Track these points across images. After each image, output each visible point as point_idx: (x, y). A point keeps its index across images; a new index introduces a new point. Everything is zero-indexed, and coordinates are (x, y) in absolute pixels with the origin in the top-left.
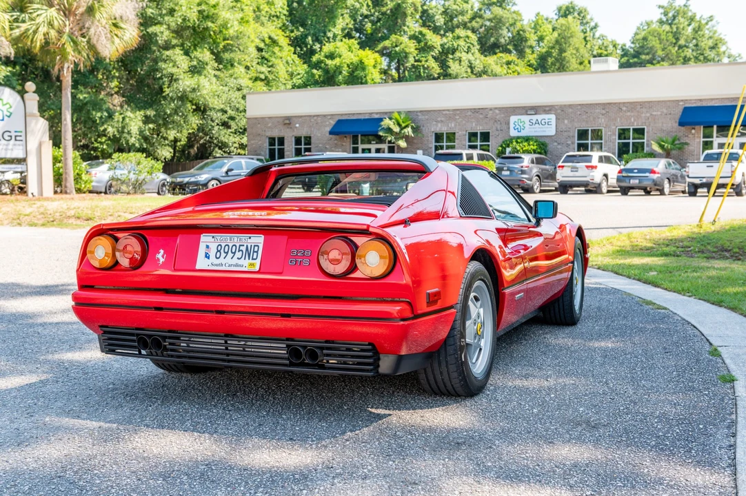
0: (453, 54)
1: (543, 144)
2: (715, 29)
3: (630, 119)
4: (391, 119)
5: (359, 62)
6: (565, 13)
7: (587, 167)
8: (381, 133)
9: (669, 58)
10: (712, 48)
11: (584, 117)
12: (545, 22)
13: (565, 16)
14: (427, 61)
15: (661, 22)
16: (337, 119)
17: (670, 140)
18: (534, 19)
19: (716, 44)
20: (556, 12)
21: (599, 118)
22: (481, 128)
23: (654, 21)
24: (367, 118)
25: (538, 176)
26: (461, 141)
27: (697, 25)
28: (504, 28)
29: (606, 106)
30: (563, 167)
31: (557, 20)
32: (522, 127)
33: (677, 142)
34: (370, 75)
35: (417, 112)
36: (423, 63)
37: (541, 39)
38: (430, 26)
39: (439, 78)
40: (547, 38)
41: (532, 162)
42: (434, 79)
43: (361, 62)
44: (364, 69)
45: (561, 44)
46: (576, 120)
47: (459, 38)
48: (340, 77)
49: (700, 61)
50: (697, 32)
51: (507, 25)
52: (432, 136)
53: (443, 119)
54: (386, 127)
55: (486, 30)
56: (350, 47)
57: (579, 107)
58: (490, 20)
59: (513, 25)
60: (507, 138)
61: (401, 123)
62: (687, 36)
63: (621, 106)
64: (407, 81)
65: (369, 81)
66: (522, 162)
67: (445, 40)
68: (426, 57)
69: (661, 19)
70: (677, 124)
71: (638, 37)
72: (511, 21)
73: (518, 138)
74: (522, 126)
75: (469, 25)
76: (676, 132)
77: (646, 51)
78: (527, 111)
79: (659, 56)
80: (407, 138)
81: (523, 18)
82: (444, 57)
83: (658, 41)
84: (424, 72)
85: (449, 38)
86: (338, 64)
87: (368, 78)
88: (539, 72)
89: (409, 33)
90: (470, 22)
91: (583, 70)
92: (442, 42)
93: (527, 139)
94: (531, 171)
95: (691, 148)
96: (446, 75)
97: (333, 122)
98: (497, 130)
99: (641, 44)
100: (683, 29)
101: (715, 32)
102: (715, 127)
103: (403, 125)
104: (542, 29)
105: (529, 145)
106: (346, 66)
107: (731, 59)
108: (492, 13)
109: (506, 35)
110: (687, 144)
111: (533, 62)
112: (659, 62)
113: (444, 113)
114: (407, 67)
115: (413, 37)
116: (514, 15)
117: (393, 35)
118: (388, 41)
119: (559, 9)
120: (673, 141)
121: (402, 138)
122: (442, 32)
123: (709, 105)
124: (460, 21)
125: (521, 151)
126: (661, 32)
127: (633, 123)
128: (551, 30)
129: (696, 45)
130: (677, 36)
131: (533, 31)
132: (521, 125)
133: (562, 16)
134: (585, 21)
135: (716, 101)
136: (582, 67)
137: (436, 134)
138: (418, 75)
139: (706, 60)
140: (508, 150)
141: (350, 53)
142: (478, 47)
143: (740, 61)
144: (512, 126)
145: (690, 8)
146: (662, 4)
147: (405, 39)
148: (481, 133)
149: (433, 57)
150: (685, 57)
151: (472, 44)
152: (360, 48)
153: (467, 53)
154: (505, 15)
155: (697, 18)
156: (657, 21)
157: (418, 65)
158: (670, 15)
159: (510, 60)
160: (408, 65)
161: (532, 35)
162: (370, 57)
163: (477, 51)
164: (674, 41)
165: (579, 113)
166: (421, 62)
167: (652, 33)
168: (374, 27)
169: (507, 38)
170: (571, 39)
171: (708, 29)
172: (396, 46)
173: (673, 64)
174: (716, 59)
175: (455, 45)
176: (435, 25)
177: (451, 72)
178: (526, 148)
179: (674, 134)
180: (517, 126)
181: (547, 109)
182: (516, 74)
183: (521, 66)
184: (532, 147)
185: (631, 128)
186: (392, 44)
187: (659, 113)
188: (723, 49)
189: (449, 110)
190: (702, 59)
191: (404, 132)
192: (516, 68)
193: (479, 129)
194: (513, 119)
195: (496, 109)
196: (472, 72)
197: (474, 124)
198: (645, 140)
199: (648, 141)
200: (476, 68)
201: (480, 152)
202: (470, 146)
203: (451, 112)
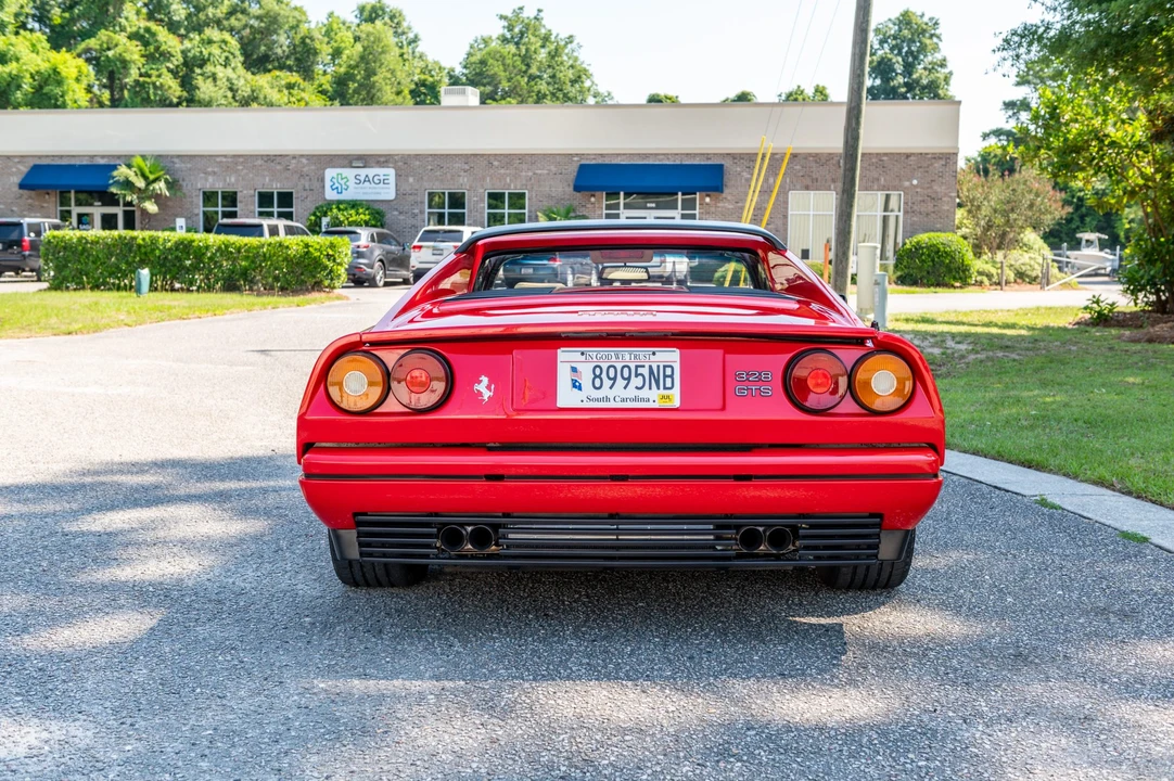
0: (201, 67)
1: (378, 213)
2: (575, 54)
3: (505, 179)
4: (129, 166)
5: (51, 72)
6: (370, 15)
8: (114, 190)
9: (517, 93)
10: (573, 82)
11: (438, 173)
12: (341, 25)
13: (371, 20)
14: (159, 76)
15: (505, 40)
16: (32, 164)
17: (562, 211)
18: (326, 22)
19: (579, 77)
20: (356, 13)
21: (459, 176)
22: (278, 185)
23: (494, 38)
24: (85, 163)
25: (381, 260)
26: (246, 205)
27: (553, 47)
28: (281, 32)
29: (470, 159)
30: (420, 247)
31: (358, 25)
32: (344, 187)
33: (572, 214)
34: (71, 93)
35: (172, 156)
36: (154, 79)
37: (337, 53)
38: (161, 20)
39: (178, 104)
40: (347, 52)
41: (373, 240)
42: (171, 105)
43: (55, 70)
44: (59, 83)
45: (369, 60)
46: (425, 178)
47: (210, 42)
48: (19, 94)
49: (558, 99)
50: (553, 57)
51: (286, 27)
52: (198, 195)
53: (216, 169)
54: (122, 179)
55: (251, 33)
56: (33, 45)
57: (430, 159)
58: (259, 18)
59: (295, 28)
60: (322, 203)
61: (148, 174)
62: (541, 62)
63: (492, 159)
64: (126, 106)
65: (69, 102)
66: (359, 240)
67: (187, 44)
68: (158, 70)
69: (503, 36)
70: (571, 188)
71: (473, 59)
72: (292, 22)
73: (339, 202)
74: (342, 184)
75: (225, 23)
76: (569, 199)
77: (485, 81)
78: (351, 162)
79: (503, 90)
80: (158, 198)
81: (310, 19)
82: (188, 71)
83: (501, 67)
84: (155, 94)
85: (196, 42)
86: (14, 72)
87: (68, 98)
88: (337, 103)
89: (129, 29)
90: (228, 19)
91: (401, 104)
92: (183, 48)
93: (354, 205)
94: (372, 252)
96: (191, 101)
97: (24, 169)
98: (305, 190)
99: (478, 71)
100: (535, 52)
101: (576, 59)
102: (622, 194)
103: (152, 177)
104: (338, 38)
105: (357, 213)
106: (28, 76)
107: (599, 99)
108: (261, 7)
109: (282, 43)
110: (584, 217)
111: (327, 87)
112: (503, 98)
113: (218, 159)
114: (126, 84)
115: (132, 37)
116: (296, 14)
117: (103, 31)
118: (93, 39)
119: (362, 9)
120: (568, 213)
121: (149, 198)
122: (182, 31)
123: (613, 162)
124: (211, 15)
125: (346, 222)
126: (506, 54)
127: (509, 185)
128: (352, 41)
129: (553, 77)
130: (526, 59)
131: (326, 39)
132: (342, 182)
133: (366, 21)
134: (400, 31)
135: (624, 157)
136: (400, 99)
137: (204, 193)
138: (145, 97)
139: (567, 98)
140: (325, 221)
141: (34, 55)
142: (241, 59)
143: (610, 102)
144: (328, 184)
145: (544, 22)
146: (504, 14)
147: (122, 38)
148: (279, 193)
149: (169, 70)
150: (539, 92)
151: (232, 54)
152: (51, 48)
153: (225, 66)
154: (282, 12)
155: (553, 38)
156: (498, 38)
157: (145, 82)
158: (517, 30)
159: (293, 81)
160: (129, 80)
161: (324, 46)
162: (70, 64)
163: (239, 65)
164: (524, 68)
165: (430, 167)
166: (150, 76)
167: (493, 55)
168: (67, 15)
169: (285, 48)
170: (383, 56)
171: (567, 54)
172: (109, 49)
173: (522, 102)
174: (579, 98)
175: (205, 53)
176: (170, 19)
177: (202, 96)
178: (354, 218)
179: (567, 203)
180: (337, 185)
181: (382, 159)
182: (303, 103)
183: (309, 93)
184: (362, 216)
185: (507, 192)
186: (101, 45)
187: (546, 172)
188: (587, 84)
189: (225, 156)
190: (561, 96)
191: (154, 189)
192: (303, 95)
193: (276, 187)
194: (330, 173)
195: (302, 156)
196: (234, 97)
197: (267, 179)
198: (526, 211)
199: (530, 211)
200: (240, 92)
201: (289, 223)
202: (261, 214)
203: (230, 160)
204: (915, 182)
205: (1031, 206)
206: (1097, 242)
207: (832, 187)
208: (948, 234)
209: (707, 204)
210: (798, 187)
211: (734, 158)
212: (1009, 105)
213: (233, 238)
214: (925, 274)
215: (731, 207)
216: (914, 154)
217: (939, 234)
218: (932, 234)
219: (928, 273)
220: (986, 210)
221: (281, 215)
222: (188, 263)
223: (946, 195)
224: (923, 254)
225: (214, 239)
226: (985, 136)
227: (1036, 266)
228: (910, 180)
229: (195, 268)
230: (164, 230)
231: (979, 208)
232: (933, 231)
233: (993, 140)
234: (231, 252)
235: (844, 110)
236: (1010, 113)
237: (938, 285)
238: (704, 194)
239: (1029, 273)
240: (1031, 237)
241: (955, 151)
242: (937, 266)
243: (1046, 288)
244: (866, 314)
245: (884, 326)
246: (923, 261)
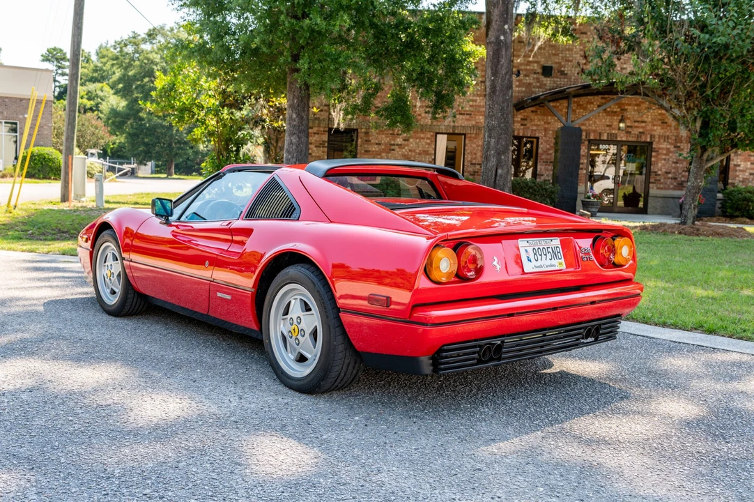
204: (26, 116)
206: (96, 154)
208: (48, 148)
214: (37, 171)
216: (25, 99)
217: (44, 148)
218: (39, 148)
223: (46, 125)
224: (35, 159)
228: (23, 114)
232: (38, 146)
237: (45, 178)
241: (51, 100)
242: (44, 167)
244: (81, 198)
245: (102, 205)
246: (36, 164)
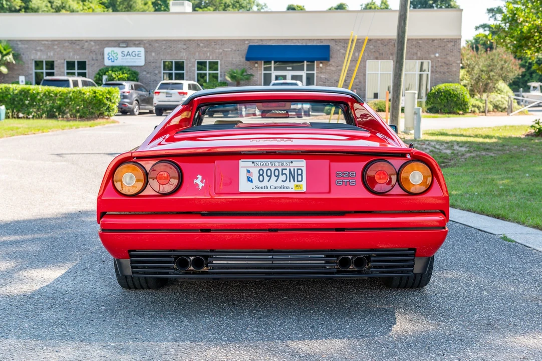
1: (135, 73)
3: (207, 54)
7: (180, 93)
9: (213, 5)
11: (169, 50)
17: (239, 72)
21: (181, 52)
22: (78, 57)
25: (137, 100)
26: (60, 69)
29: (187, 42)
30: (159, 93)
32: (115, 58)
33: (245, 74)
35: (17, 41)
39: (20, 11)
41: (132, 89)
42: (15, 11)
46: (161, 53)
49: (236, 7)
52: (32, 63)
53: (42, 48)
57: (164, 42)
60: (102, 67)
61: (3, 50)
63: (199, 42)
66: (124, 88)
70: (244, 59)
73: (113, 67)
74: (114, 57)
76: (243, 65)
78: (119, 44)
79: (205, 3)
80: (8, 65)
84: (7, 4)
88: (110, 10)
91: (147, 10)
93: (121, 69)
94: (131, 95)
95: (255, 78)
96: (27, 9)
98: (93, 60)
102: (273, 62)
103: (5, 53)
105: (123, 73)
107: (260, 7)
110: (252, 75)
112: (205, 7)
113: (42, 43)
120: (243, 72)
121: (3, 65)
123: (267, 44)
125: (117, 78)
127: (209, 57)
132: (114, 55)
135: (274, 41)
136: (146, 7)
137: (36, 62)
139: (241, 7)
140: (105, 77)
143: (265, 10)
144: (106, 56)
148: (78, 62)
150: (226, 4)
165: (164, 47)
173: (216, 9)
174: (248, 7)
177: (33, 6)
178: (121, 76)
179: (242, 67)
180: (111, 57)
181: (137, 42)
182: (91, 10)
184: (126, 75)
185: (208, 61)
187: (230, 50)
189: (47, 41)
190: (238, 6)
191: (6, 60)
192: (91, 5)
193: (76, 59)
194: (107, 50)
195: (91, 41)
196: (51, 7)
197: (71, 54)
198: (219, 72)
199: (221, 72)
200: (55, 3)
201: (84, 79)
202: (68, 74)
203: (50, 43)
204: (437, 55)
205: (502, 69)
206: (539, 88)
207: (391, 58)
208: (456, 84)
209: (321, 68)
210: (372, 58)
211: (336, 42)
212: (490, 11)
213: (53, 88)
214: (443, 106)
215: (334, 69)
216: (436, 39)
217: (451, 84)
218: (447, 84)
219: (445, 106)
220: (476, 70)
221: (79, 74)
222: (27, 102)
223: (454, 62)
224: (442, 95)
225: (42, 89)
226: (477, 28)
227: (505, 102)
228: (434, 54)
229: (31, 105)
230: (13, 83)
231: (473, 69)
232: (447, 82)
233: (481, 31)
234: (52, 96)
235: (397, 15)
236: (491, 15)
237: (450, 113)
238: (319, 62)
239: (501, 106)
240: (502, 85)
241: (459, 37)
242: (450, 102)
243: (511, 114)
244: (410, 130)
245: (419, 137)
246: (442, 100)
